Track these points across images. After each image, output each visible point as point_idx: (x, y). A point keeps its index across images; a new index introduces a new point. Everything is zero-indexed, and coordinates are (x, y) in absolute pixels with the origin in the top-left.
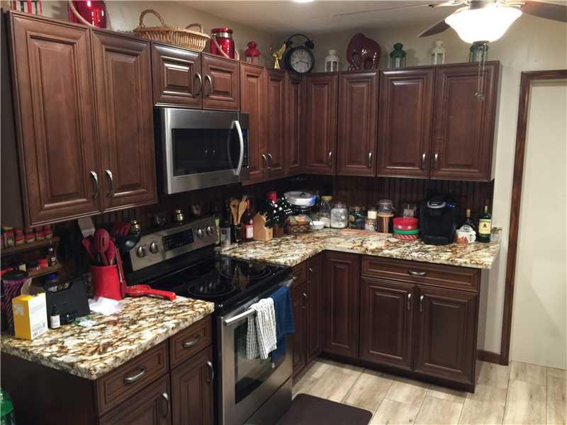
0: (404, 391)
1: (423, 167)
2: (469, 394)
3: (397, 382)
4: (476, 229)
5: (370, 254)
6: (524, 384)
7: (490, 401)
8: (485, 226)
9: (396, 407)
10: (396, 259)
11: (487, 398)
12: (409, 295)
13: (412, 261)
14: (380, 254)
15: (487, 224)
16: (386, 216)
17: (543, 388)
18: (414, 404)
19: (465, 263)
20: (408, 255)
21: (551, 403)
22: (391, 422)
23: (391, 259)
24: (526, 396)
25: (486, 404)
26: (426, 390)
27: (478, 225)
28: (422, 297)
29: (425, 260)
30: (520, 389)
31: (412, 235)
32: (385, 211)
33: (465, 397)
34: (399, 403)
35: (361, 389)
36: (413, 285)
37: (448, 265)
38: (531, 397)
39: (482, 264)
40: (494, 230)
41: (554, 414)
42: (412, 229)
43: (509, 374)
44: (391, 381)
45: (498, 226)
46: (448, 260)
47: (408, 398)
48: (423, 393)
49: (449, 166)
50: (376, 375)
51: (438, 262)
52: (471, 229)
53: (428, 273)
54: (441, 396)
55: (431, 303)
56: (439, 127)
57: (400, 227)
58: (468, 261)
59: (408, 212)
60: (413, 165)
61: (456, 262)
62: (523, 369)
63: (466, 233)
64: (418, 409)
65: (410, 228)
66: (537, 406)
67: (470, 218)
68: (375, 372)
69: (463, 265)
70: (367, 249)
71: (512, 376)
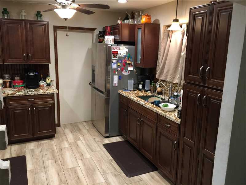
0: (32, 145)
1: (25, 59)
2: (54, 138)
3: (27, 144)
4: (45, 81)
5: (10, 96)
6: (68, 130)
7: (61, 137)
8: (49, 80)
9: (32, 150)
10: (22, 96)
11: (60, 137)
12: (29, 109)
13: (29, 95)
14: (15, 95)
15: (49, 79)
16: (8, 81)
17: (73, 129)
18: (38, 147)
19: (49, 92)
20: (27, 94)
21: (78, 132)
22: (34, 155)
23: (20, 96)
24: (70, 132)
25: (60, 139)
26: (39, 142)
27: (46, 80)
28: (34, 108)
29: (34, 94)
30: (67, 131)
31: (22, 87)
32: (8, 79)
33: (53, 139)
34: (33, 149)
35: (15, 151)
36: (30, 105)
37: (43, 94)
38: (72, 132)
39: (55, 92)
40: (51, 81)
41: (80, 134)
42: (22, 85)
43: (62, 129)
44: (25, 144)
45: (52, 80)
46: (43, 92)
47: (35, 146)
48: (39, 144)
49: (35, 59)
50: (17, 144)
51: (39, 94)
52: (44, 82)
53: (35, 99)
54: (45, 141)
55: (38, 109)
56: (29, 44)
57: (17, 84)
58: (50, 91)
59: (17, 78)
60: (20, 58)
61: (46, 93)
62: (65, 126)
63: (42, 83)
64: (40, 148)
65: (21, 84)
66: (74, 134)
67: (43, 78)
68: (16, 144)
69: (49, 93)
70: (8, 94)
71: (63, 129)
